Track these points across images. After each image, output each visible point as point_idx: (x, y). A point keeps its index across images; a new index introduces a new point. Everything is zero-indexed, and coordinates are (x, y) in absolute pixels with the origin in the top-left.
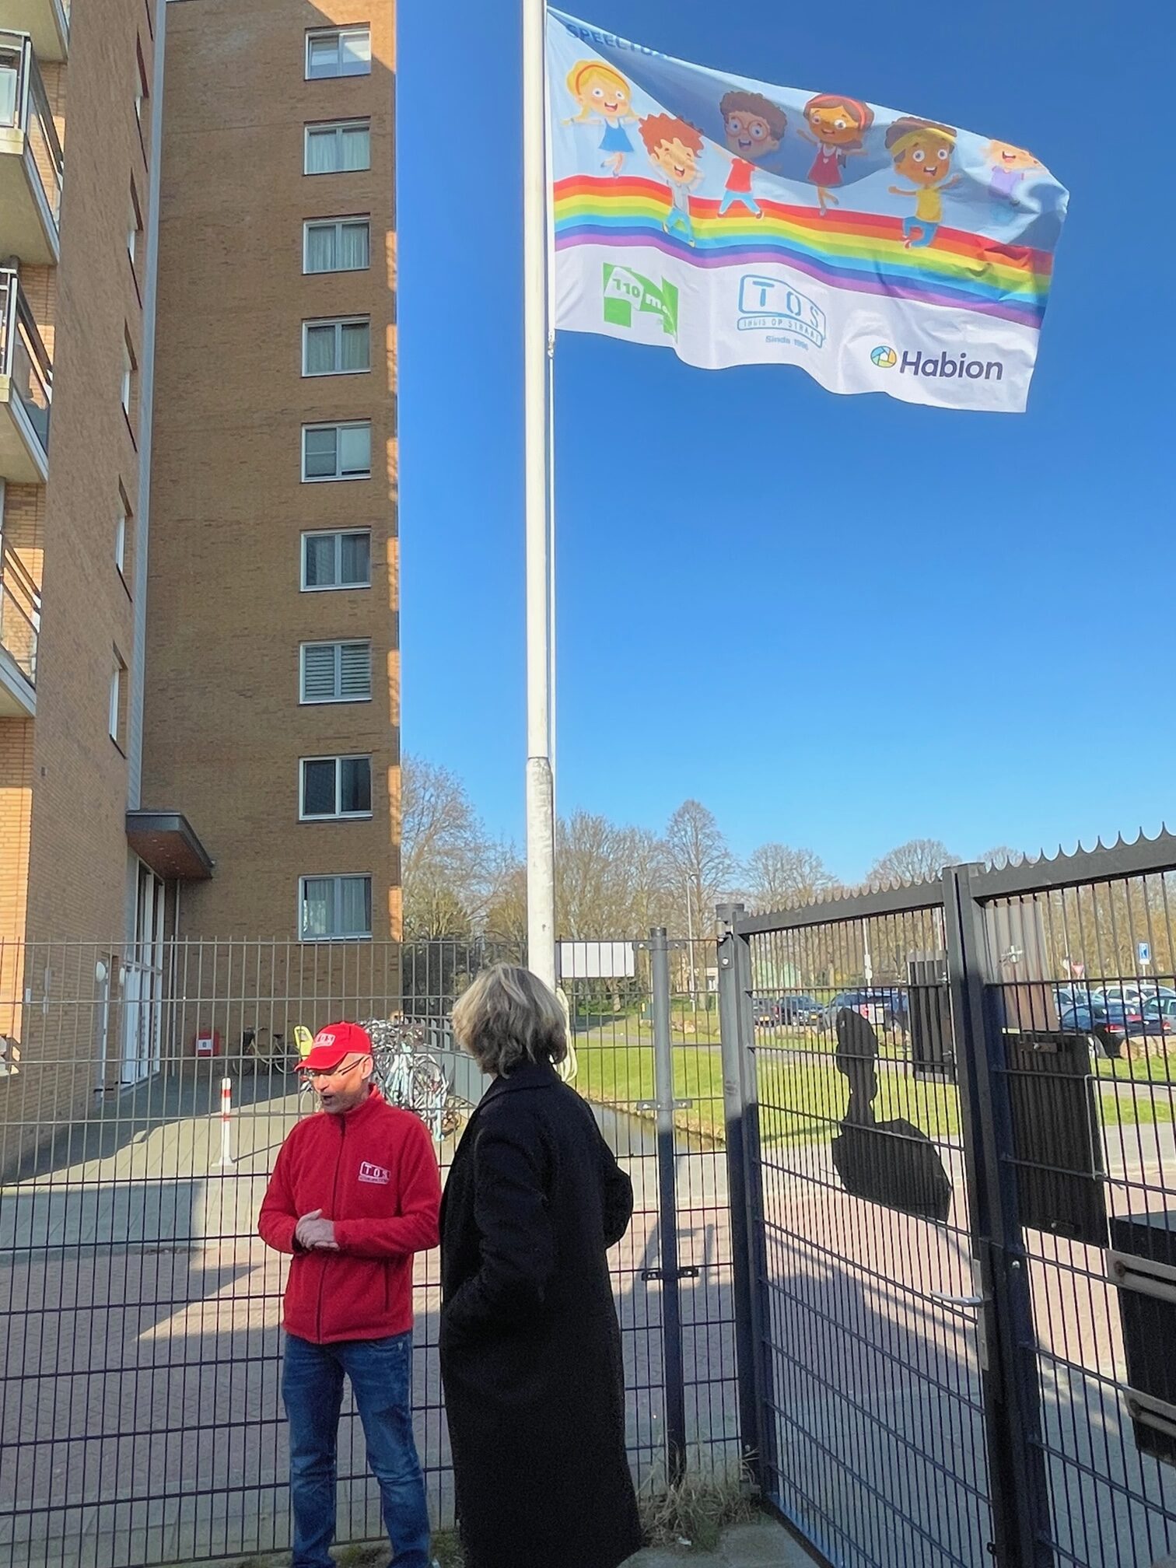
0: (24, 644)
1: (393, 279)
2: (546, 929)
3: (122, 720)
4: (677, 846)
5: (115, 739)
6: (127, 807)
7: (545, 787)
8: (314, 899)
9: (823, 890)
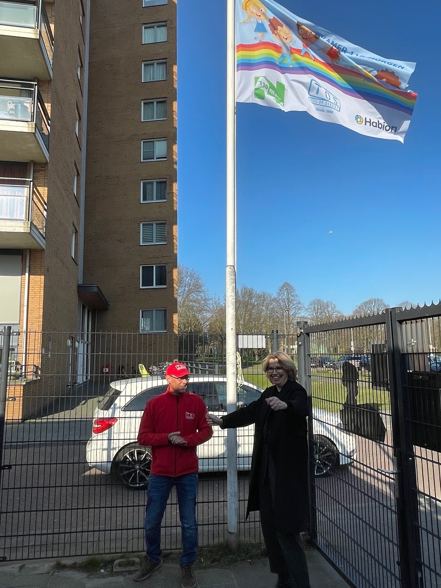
0: (41, 223)
1: (176, 84)
2: (233, 330)
3: (76, 251)
4: (281, 299)
5: (74, 258)
6: (78, 283)
7: (233, 277)
8: (146, 317)
9: (336, 317)
